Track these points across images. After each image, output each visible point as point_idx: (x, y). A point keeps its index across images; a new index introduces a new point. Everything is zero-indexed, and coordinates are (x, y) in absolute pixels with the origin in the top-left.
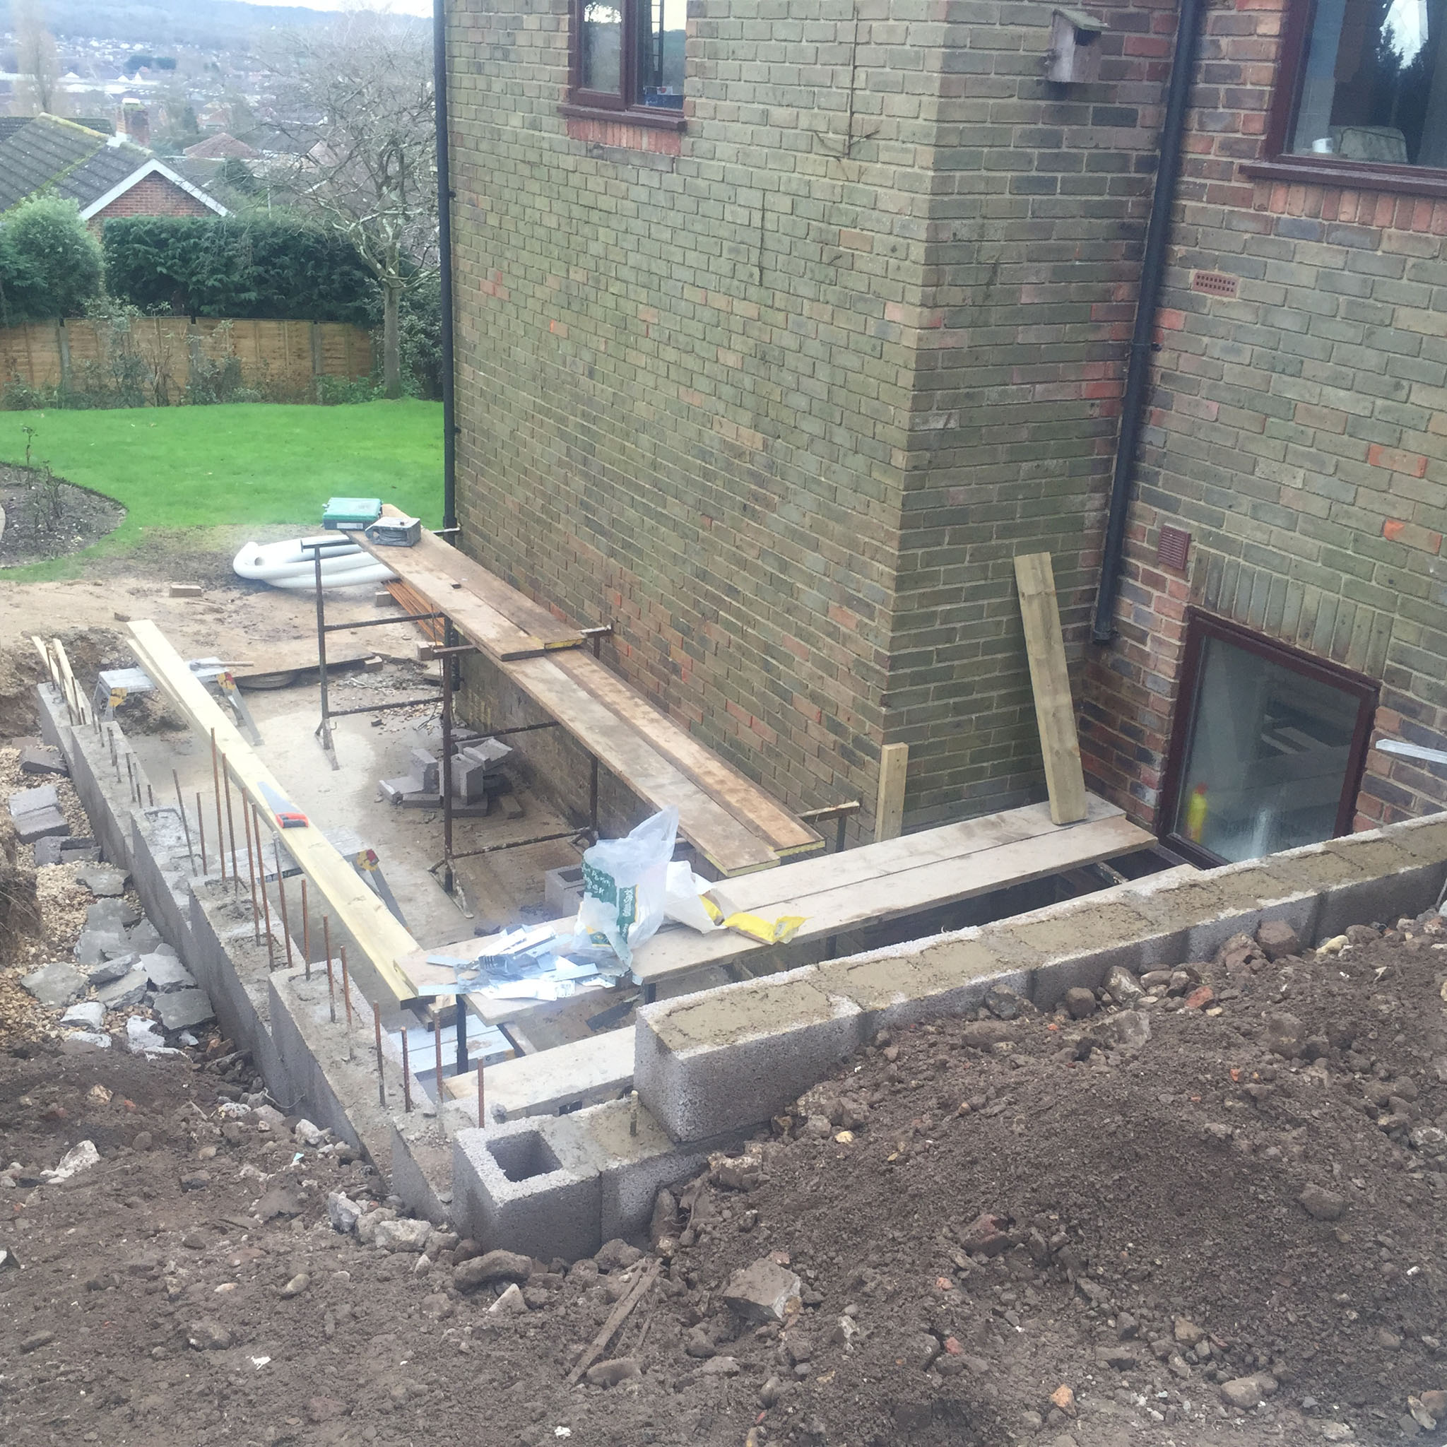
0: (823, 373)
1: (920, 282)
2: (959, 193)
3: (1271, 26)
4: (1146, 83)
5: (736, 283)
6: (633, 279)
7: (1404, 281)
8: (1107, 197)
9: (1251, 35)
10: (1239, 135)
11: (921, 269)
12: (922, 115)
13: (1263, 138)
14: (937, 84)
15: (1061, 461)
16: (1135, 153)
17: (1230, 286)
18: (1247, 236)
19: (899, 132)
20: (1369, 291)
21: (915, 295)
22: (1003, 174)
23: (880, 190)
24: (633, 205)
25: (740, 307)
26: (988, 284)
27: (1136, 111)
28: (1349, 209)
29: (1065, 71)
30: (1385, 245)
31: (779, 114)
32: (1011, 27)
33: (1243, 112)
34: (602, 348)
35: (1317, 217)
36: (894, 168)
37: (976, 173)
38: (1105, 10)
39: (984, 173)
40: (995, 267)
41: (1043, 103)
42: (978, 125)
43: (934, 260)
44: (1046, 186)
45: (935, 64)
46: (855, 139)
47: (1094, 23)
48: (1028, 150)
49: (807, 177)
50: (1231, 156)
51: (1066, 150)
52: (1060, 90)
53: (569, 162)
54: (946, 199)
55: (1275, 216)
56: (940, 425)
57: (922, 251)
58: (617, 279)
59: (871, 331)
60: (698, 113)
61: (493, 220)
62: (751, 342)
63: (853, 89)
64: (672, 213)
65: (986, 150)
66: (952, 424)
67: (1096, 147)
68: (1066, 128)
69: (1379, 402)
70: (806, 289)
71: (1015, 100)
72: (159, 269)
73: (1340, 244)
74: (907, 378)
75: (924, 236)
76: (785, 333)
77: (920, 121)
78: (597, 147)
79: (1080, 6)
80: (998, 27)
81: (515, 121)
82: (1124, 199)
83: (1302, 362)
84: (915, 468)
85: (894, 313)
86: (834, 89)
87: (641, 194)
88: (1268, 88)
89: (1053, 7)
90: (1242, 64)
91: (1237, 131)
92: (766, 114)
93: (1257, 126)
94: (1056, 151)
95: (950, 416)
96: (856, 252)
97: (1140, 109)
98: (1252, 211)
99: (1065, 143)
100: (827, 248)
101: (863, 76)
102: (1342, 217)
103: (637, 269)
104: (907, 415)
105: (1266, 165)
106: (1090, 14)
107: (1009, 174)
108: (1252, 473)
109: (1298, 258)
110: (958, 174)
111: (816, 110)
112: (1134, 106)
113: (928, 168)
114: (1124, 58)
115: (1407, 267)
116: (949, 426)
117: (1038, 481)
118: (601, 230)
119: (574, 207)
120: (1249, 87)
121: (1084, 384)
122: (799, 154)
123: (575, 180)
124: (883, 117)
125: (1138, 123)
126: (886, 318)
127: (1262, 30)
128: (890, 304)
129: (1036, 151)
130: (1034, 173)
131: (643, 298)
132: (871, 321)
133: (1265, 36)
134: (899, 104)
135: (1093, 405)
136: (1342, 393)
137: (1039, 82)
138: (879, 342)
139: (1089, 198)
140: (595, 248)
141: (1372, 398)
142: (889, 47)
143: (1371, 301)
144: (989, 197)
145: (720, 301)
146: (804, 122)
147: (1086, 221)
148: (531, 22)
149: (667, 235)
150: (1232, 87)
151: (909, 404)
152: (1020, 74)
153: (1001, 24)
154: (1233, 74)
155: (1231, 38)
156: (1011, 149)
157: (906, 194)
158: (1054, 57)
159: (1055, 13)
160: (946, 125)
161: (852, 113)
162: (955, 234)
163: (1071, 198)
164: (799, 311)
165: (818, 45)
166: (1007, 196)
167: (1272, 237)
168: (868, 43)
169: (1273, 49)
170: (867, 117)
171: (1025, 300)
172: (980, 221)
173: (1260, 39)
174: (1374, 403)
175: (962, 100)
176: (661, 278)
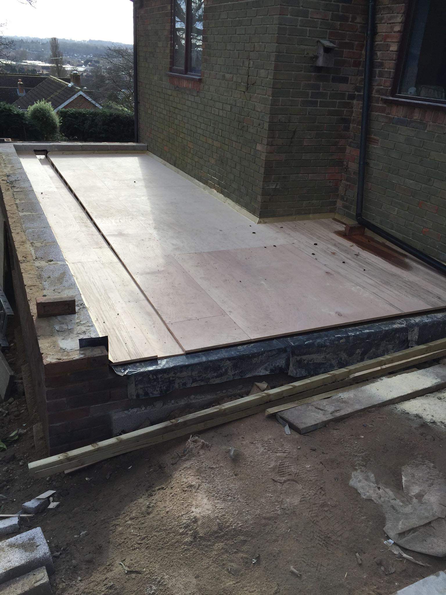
0: (238, 167)
1: (266, 136)
2: (281, 105)
3: (394, 48)
4: (352, 68)
5: (214, 135)
6: (186, 133)
7: (434, 142)
8: (336, 108)
9: (387, 51)
10: (382, 87)
11: (267, 132)
12: (269, 77)
13: (390, 88)
14: (273, 66)
15: (318, 201)
16: (347, 93)
17: (377, 141)
18: (383, 124)
19: (262, 83)
20: (422, 145)
21: (265, 141)
22: (298, 99)
23: (256, 104)
24: (187, 107)
25: (216, 143)
26: (292, 138)
27: (348, 78)
28: (417, 115)
29: (320, 62)
30: (428, 129)
31: (228, 76)
32: (302, 46)
33: (384, 79)
34: (178, 156)
35: (406, 118)
36: (260, 96)
37: (288, 98)
38: (337, 41)
39: (291, 98)
40: (295, 132)
41: (313, 74)
42: (288, 81)
43: (271, 129)
44: (315, 103)
45: (273, 59)
46: (249, 85)
47: (332, 45)
48: (307, 91)
49: (235, 99)
50: (379, 95)
51: (322, 91)
52: (319, 69)
53: (169, 92)
54: (276, 107)
55: (392, 117)
56: (274, 187)
57: (268, 126)
58: (182, 133)
59: (252, 153)
60: (205, 76)
61: (149, 112)
62: (218, 155)
63: (249, 67)
64: (197, 110)
65: (291, 90)
66: (278, 187)
67: (333, 90)
68: (321, 83)
69: (423, 185)
70: (234, 138)
71: (303, 72)
72: (75, 126)
73: (413, 128)
74: (262, 170)
75: (268, 120)
76: (228, 153)
77: (268, 79)
78: (178, 87)
79: (327, 39)
80: (296, 46)
81: (156, 78)
82: (343, 109)
83: (399, 170)
84: (265, 202)
85: (259, 147)
86: (244, 68)
87: (189, 103)
88: (392, 70)
89: (317, 39)
90: (384, 61)
91: (382, 86)
92: (224, 76)
93: (388, 84)
94: (318, 91)
95: (277, 184)
96: (249, 125)
97: (350, 77)
98: (385, 115)
99: (321, 88)
100: (240, 123)
101: (252, 63)
102: (415, 118)
103: (187, 129)
104: (262, 183)
105: (391, 98)
106: (331, 42)
107: (300, 99)
108: (381, 208)
109: (399, 132)
110: (281, 98)
111: (238, 75)
112: (348, 76)
113: (270, 96)
114: (343, 58)
115: (435, 137)
116: (277, 187)
117: (310, 208)
118: (178, 116)
119: (171, 108)
120: (386, 70)
121: (327, 174)
122: (233, 90)
123: (171, 98)
124: (257, 78)
125: (349, 82)
126: (257, 149)
127: (391, 49)
128: (258, 144)
129: (310, 91)
130: (310, 99)
131: (189, 139)
132: (252, 150)
133: (392, 51)
134: (263, 72)
135: (330, 182)
136: (412, 181)
137: (311, 66)
138: (254, 157)
139: (330, 108)
140: (176, 122)
141: (421, 184)
142: (260, 52)
143: (422, 149)
144: (292, 107)
145: (210, 141)
146: (235, 79)
147: (329, 117)
148: (160, 44)
149: (196, 118)
150: (381, 69)
151: (262, 179)
152: (305, 63)
153: (298, 45)
154: (381, 65)
155: (381, 52)
156: (301, 90)
157: (263, 105)
158: (317, 57)
159: (318, 42)
160: (277, 81)
161: (248, 76)
162: (280, 120)
163: (323, 108)
164: (232, 146)
165: (239, 51)
166: (299, 107)
167: (391, 124)
168: (254, 51)
169: (395, 56)
170: (253, 77)
171: (305, 144)
172: (289, 115)
173: (391, 52)
174: (421, 186)
175: (283, 72)
176: (194, 132)
